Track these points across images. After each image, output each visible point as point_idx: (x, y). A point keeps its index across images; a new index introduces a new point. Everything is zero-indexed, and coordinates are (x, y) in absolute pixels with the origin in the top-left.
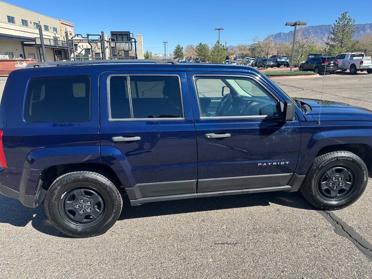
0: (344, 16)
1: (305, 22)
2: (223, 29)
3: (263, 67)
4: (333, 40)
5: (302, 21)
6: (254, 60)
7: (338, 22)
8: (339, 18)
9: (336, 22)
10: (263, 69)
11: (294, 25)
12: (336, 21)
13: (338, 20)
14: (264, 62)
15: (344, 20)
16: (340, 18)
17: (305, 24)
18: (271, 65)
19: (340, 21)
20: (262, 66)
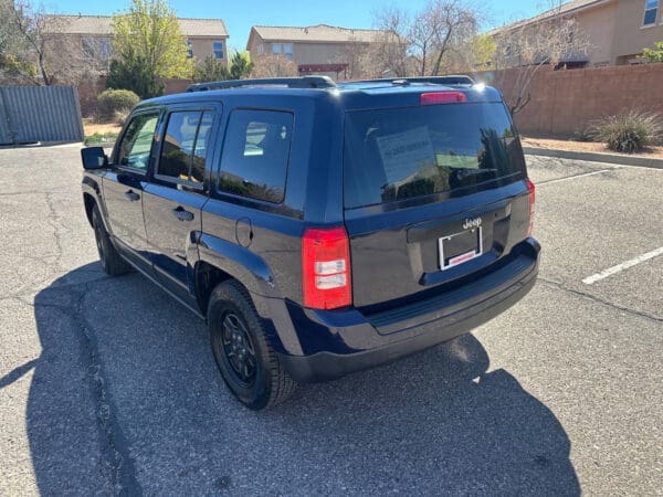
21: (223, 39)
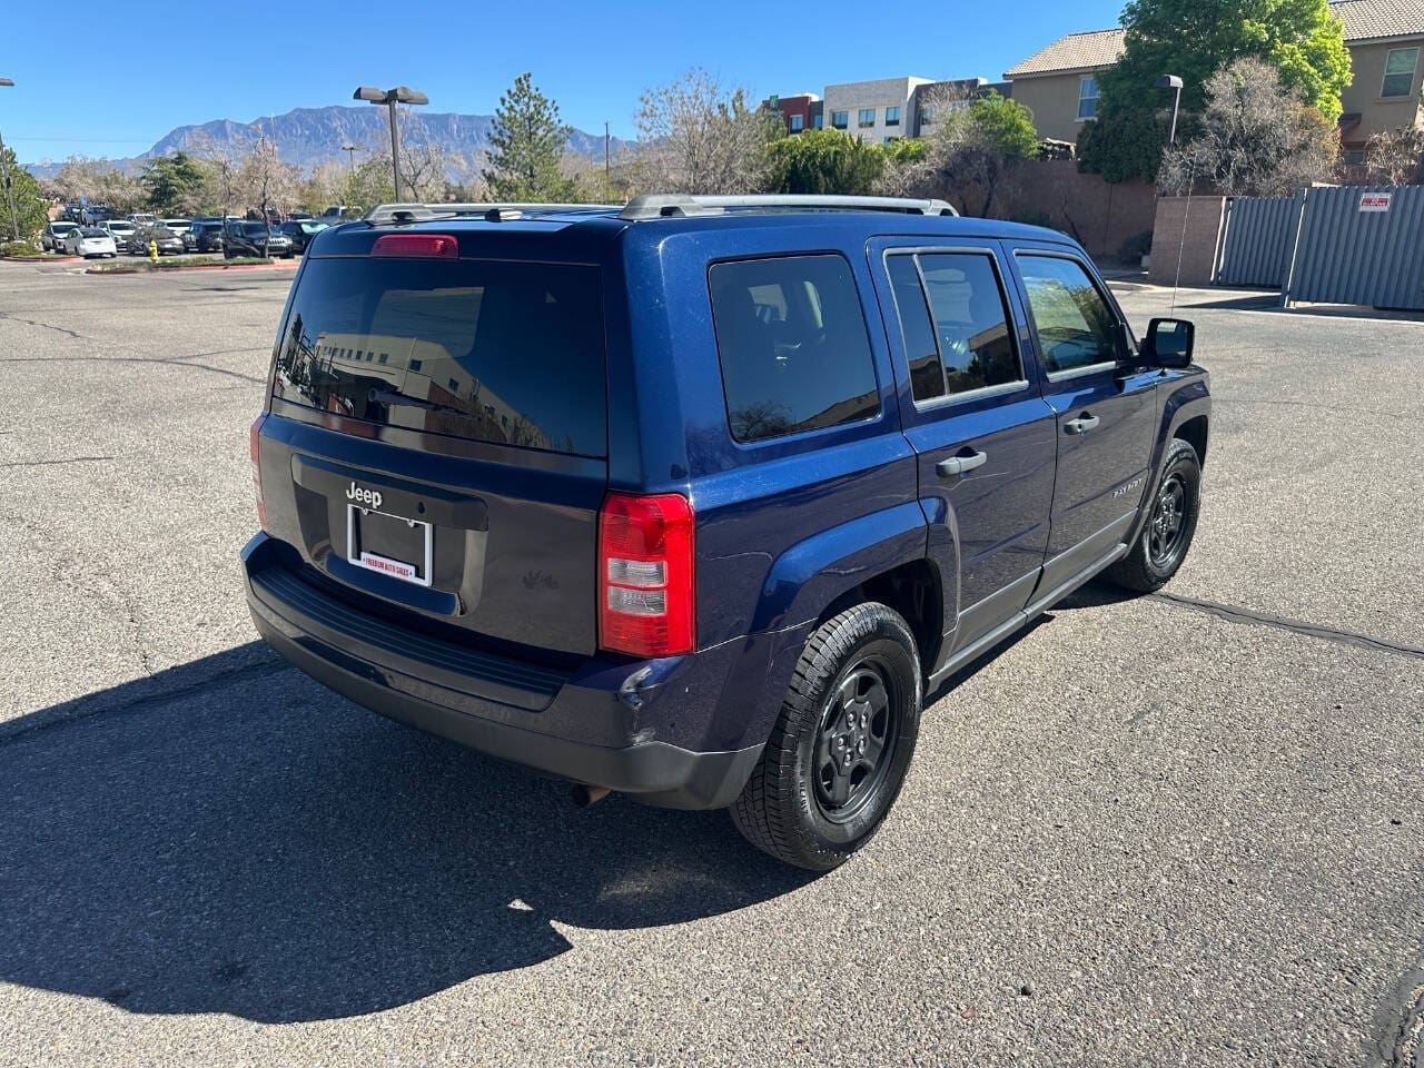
0: (522, 87)
1: (424, 92)
2: (12, 85)
3: (255, 255)
4: (502, 162)
5: (414, 89)
6: (187, 228)
7: (507, 105)
8: (509, 92)
9: (503, 104)
10: (260, 264)
11: (384, 102)
12: (503, 101)
13: (508, 99)
14: (254, 236)
15: (526, 99)
16: (513, 91)
17: (424, 102)
18: (281, 249)
19: (513, 104)
20: (246, 252)
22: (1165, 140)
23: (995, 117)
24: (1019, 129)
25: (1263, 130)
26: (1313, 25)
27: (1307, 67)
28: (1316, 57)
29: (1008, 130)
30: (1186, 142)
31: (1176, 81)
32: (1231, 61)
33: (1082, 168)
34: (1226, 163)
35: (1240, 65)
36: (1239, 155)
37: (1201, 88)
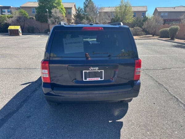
21: (145, 12)
22: (47, 17)
23: (22, 12)
24: (26, 14)
25: (59, 17)
26: (61, 5)
27: (61, 10)
28: (62, 9)
29: (24, 14)
30: (50, 18)
31: (47, 10)
32: (54, 8)
33: (37, 20)
34: (56, 21)
35: (55, 9)
36: (57, 20)
37: (51, 11)
